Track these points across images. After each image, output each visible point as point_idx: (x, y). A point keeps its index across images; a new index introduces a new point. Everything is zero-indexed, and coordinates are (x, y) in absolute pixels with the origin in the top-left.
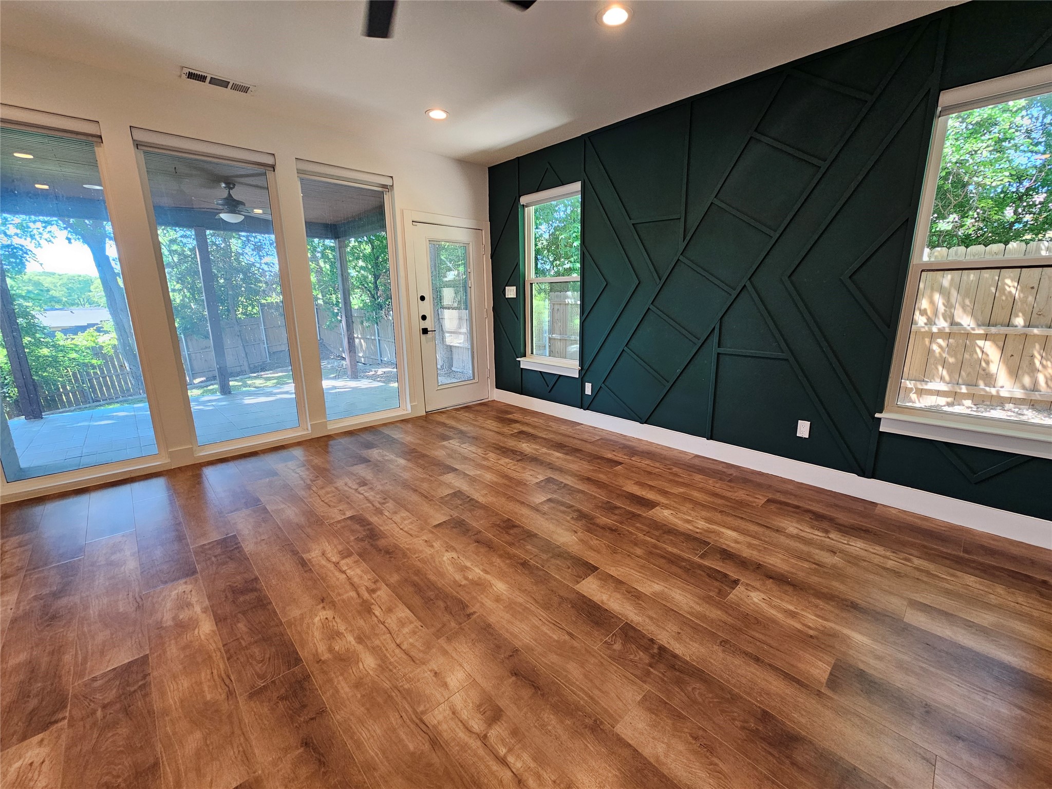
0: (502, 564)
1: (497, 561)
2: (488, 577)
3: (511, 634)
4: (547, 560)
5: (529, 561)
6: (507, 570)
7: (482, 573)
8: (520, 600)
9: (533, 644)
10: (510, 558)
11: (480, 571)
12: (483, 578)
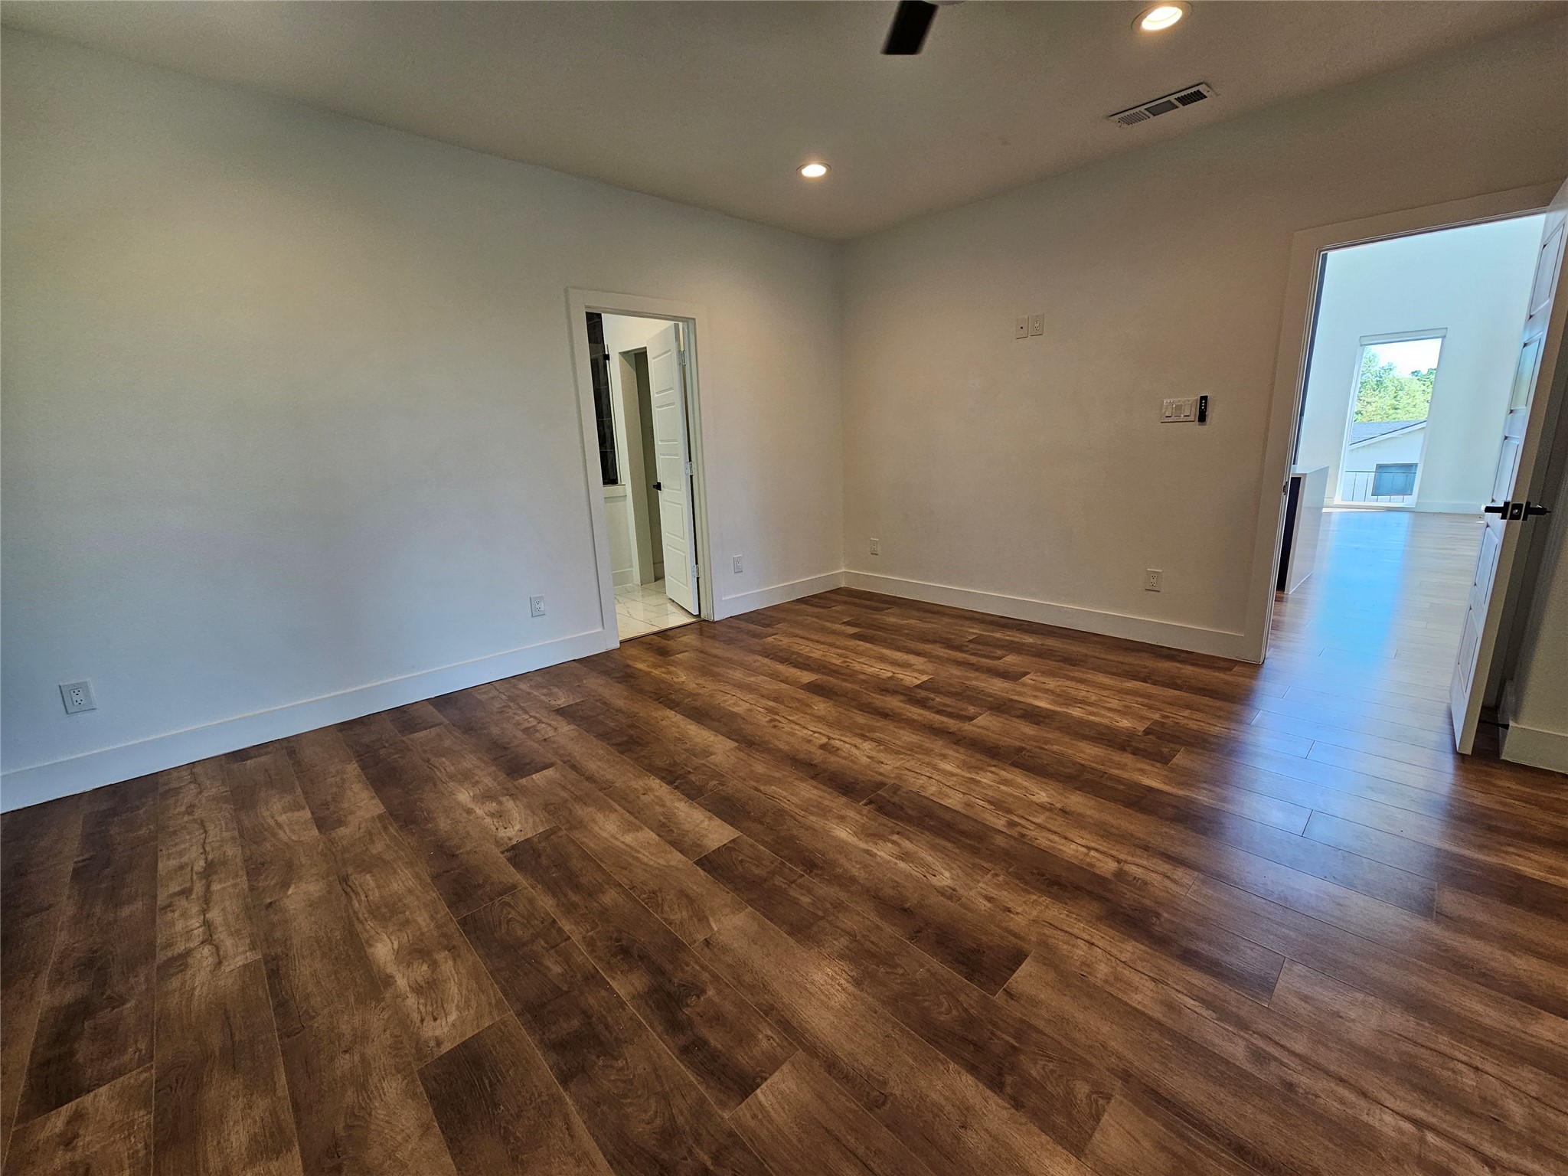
0: (847, 865)
1: (856, 871)
2: (863, 845)
3: (817, 789)
4: (773, 873)
5: (805, 871)
6: (838, 856)
7: (875, 851)
8: (814, 819)
9: (797, 783)
10: (837, 877)
11: (879, 853)
12: (871, 844)
